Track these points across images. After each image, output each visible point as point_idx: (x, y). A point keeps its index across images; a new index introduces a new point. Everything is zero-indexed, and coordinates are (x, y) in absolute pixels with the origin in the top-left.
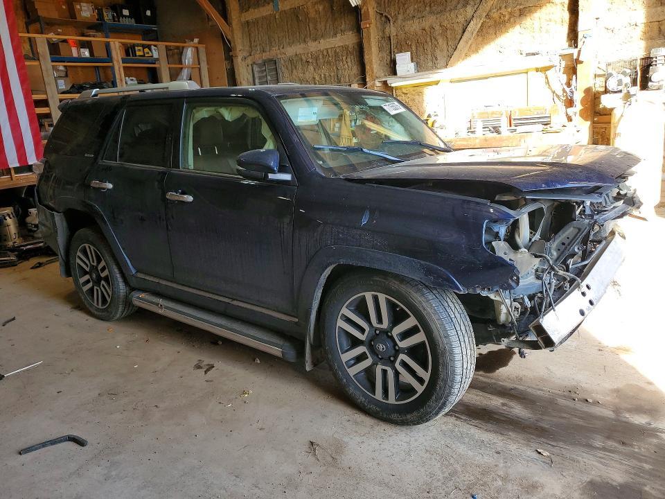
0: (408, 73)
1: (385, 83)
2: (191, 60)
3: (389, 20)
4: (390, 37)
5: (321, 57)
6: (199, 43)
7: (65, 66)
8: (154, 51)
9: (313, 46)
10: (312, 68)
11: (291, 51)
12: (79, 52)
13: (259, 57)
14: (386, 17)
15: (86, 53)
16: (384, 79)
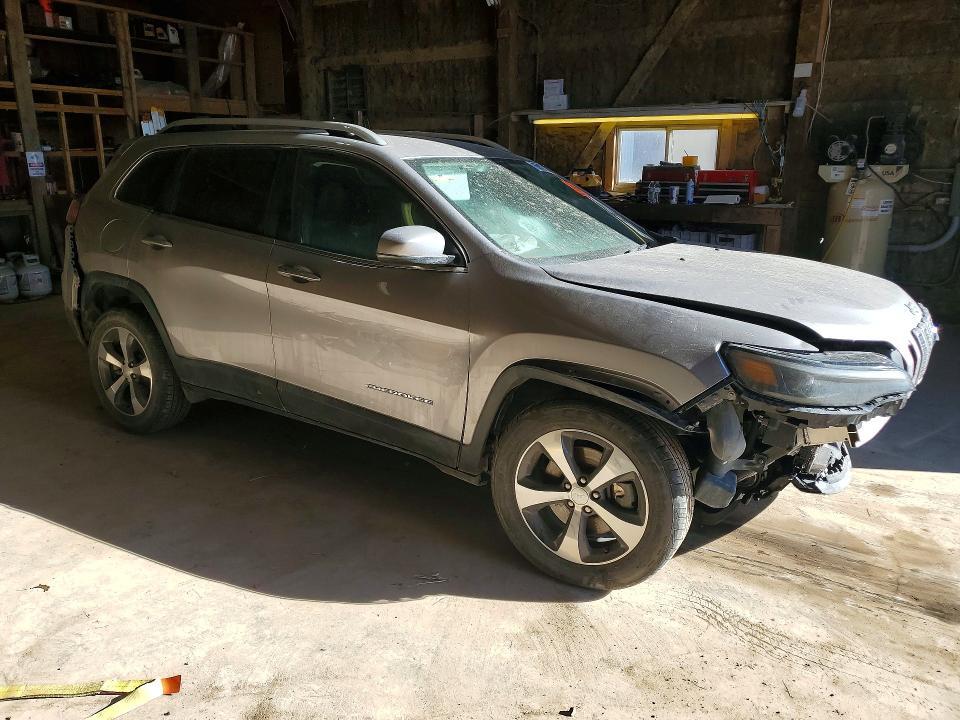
0: (558, 108)
1: (524, 119)
2: (232, 54)
3: (537, 32)
4: (535, 56)
5: (431, 71)
6: (245, 29)
7: (31, 40)
8: (170, 32)
9: (422, 55)
10: (417, 86)
11: (387, 58)
12: (55, 21)
13: (337, 61)
14: (532, 26)
15: (68, 24)
16: (523, 113)
